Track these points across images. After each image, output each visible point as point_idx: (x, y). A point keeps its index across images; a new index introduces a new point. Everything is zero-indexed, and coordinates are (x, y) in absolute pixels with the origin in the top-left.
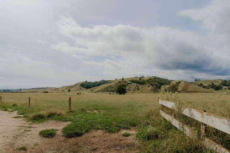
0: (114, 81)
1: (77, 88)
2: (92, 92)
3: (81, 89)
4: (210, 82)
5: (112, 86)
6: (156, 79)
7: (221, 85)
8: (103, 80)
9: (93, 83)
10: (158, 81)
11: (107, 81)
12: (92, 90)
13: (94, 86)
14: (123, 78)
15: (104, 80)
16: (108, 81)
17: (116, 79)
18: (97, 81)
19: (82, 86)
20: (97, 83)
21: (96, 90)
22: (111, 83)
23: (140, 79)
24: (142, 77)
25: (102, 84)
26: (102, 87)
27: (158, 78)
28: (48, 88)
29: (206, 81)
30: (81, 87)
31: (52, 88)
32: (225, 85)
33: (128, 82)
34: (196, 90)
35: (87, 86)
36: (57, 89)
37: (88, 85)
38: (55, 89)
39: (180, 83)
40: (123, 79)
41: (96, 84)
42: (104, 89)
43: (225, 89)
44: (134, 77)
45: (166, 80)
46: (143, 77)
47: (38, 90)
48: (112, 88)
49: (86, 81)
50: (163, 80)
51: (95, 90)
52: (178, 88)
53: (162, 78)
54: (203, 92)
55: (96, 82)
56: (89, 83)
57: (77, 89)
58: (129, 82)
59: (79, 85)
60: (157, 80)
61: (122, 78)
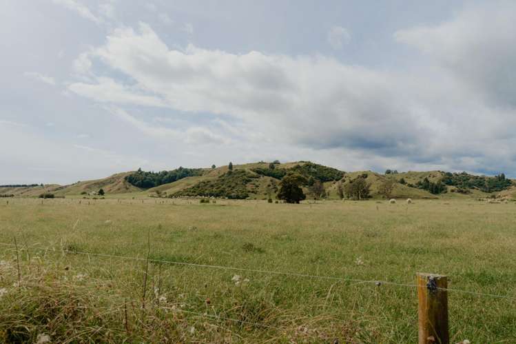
0: (209, 172)
1: (116, 187)
2: (160, 196)
3: (127, 189)
4: (420, 176)
5: (212, 183)
6: (312, 168)
7: (443, 183)
8: (181, 168)
9: (157, 174)
10: (316, 173)
11: (191, 170)
12: (158, 193)
13: (160, 183)
14: (231, 163)
15: (184, 167)
16: (194, 170)
17: (214, 166)
18: (168, 171)
19: (130, 182)
20: (168, 176)
21: (170, 192)
22: (201, 175)
23: (272, 166)
24: (275, 163)
25: (180, 178)
26: (183, 184)
27: (315, 166)
28: (37, 185)
29: (410, 174)
30: (127, 183)
31: (48, 186)
32: (450, 184)
33: (249, 173)
34: (405, 193)
35: (142, 182)
36: (61, 188)
37: (145, 179)
38: (57, 189)
39: (366, 177)
40: (231, 166)
41: (165, 177)
42: (192, 190)
43: (453, 191)
44: (257, 162)
45: (332, 169)
46: (277, 163)
47: (8, 190)
48: (212, 186)
49: (140, 170)
50: (327, 169)
51: (167, 191)
52: (370, 189)
53: (323, 167)
54: (418, 197)
55: (165, 173)
56: (147, 174)
57: (119, 189)
58: (252, 173)
59: (122, 179)
60: (313, 170)
61: (228, 164)
